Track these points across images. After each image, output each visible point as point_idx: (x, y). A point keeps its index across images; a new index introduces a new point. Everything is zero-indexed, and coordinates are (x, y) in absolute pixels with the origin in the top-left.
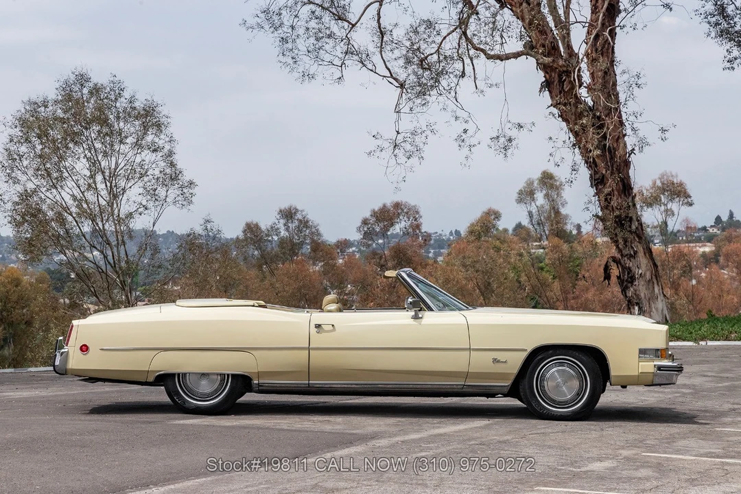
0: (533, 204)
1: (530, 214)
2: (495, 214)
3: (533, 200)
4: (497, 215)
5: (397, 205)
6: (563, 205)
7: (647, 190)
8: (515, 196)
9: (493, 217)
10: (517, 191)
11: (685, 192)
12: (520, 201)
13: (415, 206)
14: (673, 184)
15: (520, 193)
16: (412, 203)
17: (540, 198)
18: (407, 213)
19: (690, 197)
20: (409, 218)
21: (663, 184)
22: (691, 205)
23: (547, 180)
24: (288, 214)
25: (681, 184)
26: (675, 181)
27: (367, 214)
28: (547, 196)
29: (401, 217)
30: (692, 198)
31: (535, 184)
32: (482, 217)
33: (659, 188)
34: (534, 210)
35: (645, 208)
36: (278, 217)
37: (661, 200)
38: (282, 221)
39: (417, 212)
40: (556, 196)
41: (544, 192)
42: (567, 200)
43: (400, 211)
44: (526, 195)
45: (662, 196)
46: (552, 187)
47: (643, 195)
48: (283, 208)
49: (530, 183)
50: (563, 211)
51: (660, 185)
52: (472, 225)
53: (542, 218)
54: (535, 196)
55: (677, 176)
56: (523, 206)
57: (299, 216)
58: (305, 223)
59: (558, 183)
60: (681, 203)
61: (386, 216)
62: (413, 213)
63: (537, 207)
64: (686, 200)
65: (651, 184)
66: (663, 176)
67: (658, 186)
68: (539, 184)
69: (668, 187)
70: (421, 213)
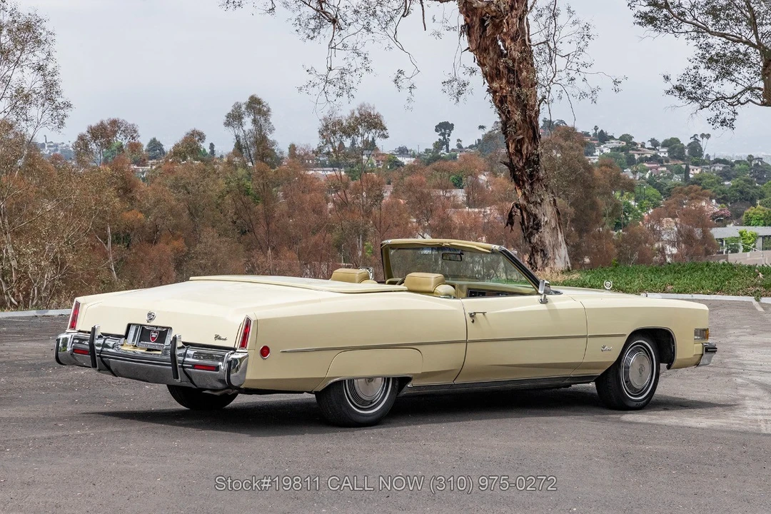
0: (240, 128)
1: (237, 138)
2: (199, 135)
3: (241, 124)
4: (202, 137)
5: (114, 123)
6: (271, 130)
7: (346, 120)
8: (224, 119)
9: (196, 139)
10: (226, 114)
11: (381, 124)
12: (228, 124)
13: (133, 125)
14: (370, 114)
15: (229, 116)
17: (248, 123)
18: (124, 131)
19: (385, 129)
20: (126, 137)
21: (361, 115)
22: (386, 137)
23: (255, 105)
25: (377, 116)
26: (372, 113)
27: (84, 131)
28: (255, 121)
29: (118, 135)
30: (387, 131)
31: (243, 109)
32: (186, 138)
33: (356, 119)
34: (241, 134)
35: (344, 137)
37: (358, 131)
39: (135, 132)
40: (263, 122)
41: (252, 117)
42: (275, 127)
43: (116, 129)
44: (234, 118)
45: (359, 127)
46: (260, 112)
47: (342, 125)
49: (238, 107)
50: (270, 137)
51: (358, 116)
52: (177, 146)
53: (249, 143)
54: (243, 120)
55: (374, 108)
56: (231, 129)
59: (265, 109)
60: (377, 134)
61: (102, 134)
62: (131, 132)
63: (244, 131)
64: (382, 133)
65: (349, 114)
66: (362, 106)
67: (356, 117)
68: (247, 108)
69: (366, 118)
70: (140, 132)
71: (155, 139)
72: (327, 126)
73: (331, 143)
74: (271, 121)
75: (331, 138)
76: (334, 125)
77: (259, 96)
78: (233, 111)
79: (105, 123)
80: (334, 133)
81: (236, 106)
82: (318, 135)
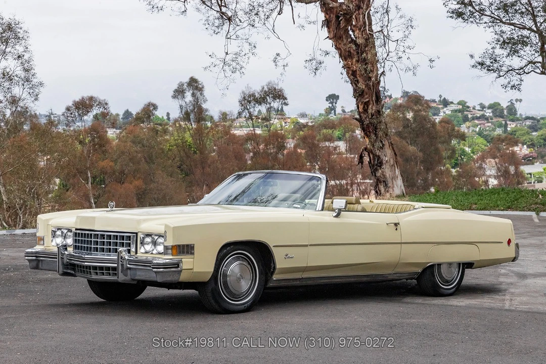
0: (183, 100)
1: (181, 107)
2: (153, 106)
3: (184, 97)
4: (155, 107)
5: (91, 98)
6: (205, 101)
7: (258, 93)
8: (172, 93)
9: (151, 108)
10: (174, 90)
11: (283, 96)
12: (174, 97)
13: (105, 100)
14: (275, 89)
15: (176, 91)
16: (102, 98)
17: (189, 97)
18: (98, 104)
19: (286, 99)
20: (99, 108)
21: (269, 89)
22: (288, 104)
23: (194, 83)
25: (281, 90)
26: (277, 88)
28: (193, 95)
29: (94, 107)
30: (288, 100)
31: (185, 86)
32: (144, 108)
33: (265, 92)
34: (184, 104)
35: (257, 105)
37: (267, 100)
39: (106, 104)
40: (199, 95)
41: (191, 92)
42: (208, 99)
43: (93, 103)
44: (179, 93)
45: (268, 97)
46: (197, 88)
47: (255, 96)
50: (204, 106)
51: (267, 90)
53: (189, 110)
54: (185, 94)
55: (278, 85)
56: (176, 100)
59: (200, 86)
60: (280, 103)
62: (103, 104)
63: (186, 102)
64: (284, 102)
65: (261, 88)
66: (269, 83)
67: (265, 91)
68: (187, 86)
69: (272, 91)
70: (110, 105)
71: (128, 110)
72: (244, 98)
73: (248, 109)
74: (205, 95)
75: (248, 106)
76: (250, 96)
77: (196, 77)
78: (178, 88)
79: (85, 98)
80: (250, 102)
81: (180, 84)
82: (238, 104)
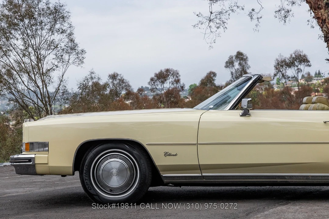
0: (233, 68)
1: (232, 73)
2: (213, 74)
3: (233, 66)
4: (215, 74)
5: (167, 70)
6: (248, 68)
7: (288, 59)
8: (225, 64)
9: (212, 76)
10: (225, 62)
11: (307, 60)
12: (227, 67)
13: (176, 71)
14: (300, 55)
15: (227, 63)
16: (175, 69)
17: (237, 65)
18: (173, 74)
19: (309, 62)
20: (173, 77)
21: (296, 56)
22: (310, 66)
23: (240, 56)
24: (114, 77)
25: (305, 56)
26: (302, 54)
27: (153, 76)
28: (240, 64)
29: (170, 76)
31: (234, 58)
32: (207, 76)
33: (294, 58)
35: (288, 68)
36: (108, 78)
37: (295, 64)
38: (111, 80)
39: (178, 74)
40: (244, 64)
41: (239, 62)
42: (250, 66)
43: (169, 73)
44: (230, 63)
45: (295, 62)
46: (242, 59)
47: (286, 61)
48: (110, 74)
49: (231, 58)
50: (248, 71)
52: (203, 80)
53: (238, 75)
54: (234, 64)
55: (302, 52)
56: (228, 69)
57: (119, 77)
58: (122, 81)
59: (245, 57)
60: (305, 65)
61: (162, 76)
62: (176, 74)
63: (235, 70)
64: (307, 64)
65: (290, 56)
66: (296, 52)
67: (293, 57)
68: (236, 58)
69: (298, 57)
70: (180, 74)
72: (278, 63)
73: (281, 72)
74: (248, 63)
75: (281, 69)
76: (282, 62)
78: (229, 60)
79: (163, 71)
80: (282, 66)
81: (230, 57)
82: (274, 68)
